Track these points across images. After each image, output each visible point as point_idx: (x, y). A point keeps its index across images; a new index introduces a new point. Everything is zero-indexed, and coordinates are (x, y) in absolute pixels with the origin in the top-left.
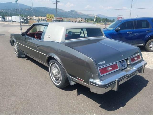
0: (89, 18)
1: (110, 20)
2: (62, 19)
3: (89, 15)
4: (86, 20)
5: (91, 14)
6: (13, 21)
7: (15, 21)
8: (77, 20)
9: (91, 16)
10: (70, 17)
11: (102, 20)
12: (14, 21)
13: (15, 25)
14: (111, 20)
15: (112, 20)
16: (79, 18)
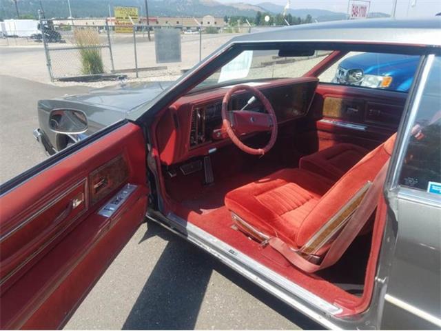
0: (235, 14)
1: (299, 19)
2: (157, 23)
3: (235, 6)
4: (226, 20)
5: (240, 3)
6: (9, 34)
7: (16, 37)
8: (202, 23)
9: (241, 8)
10: (179, 13)
11: (275, 19)
12: (12, 34)
13: (15, 47)
14: (301, 18)
15: (304, 17)
16: (209, 16)
